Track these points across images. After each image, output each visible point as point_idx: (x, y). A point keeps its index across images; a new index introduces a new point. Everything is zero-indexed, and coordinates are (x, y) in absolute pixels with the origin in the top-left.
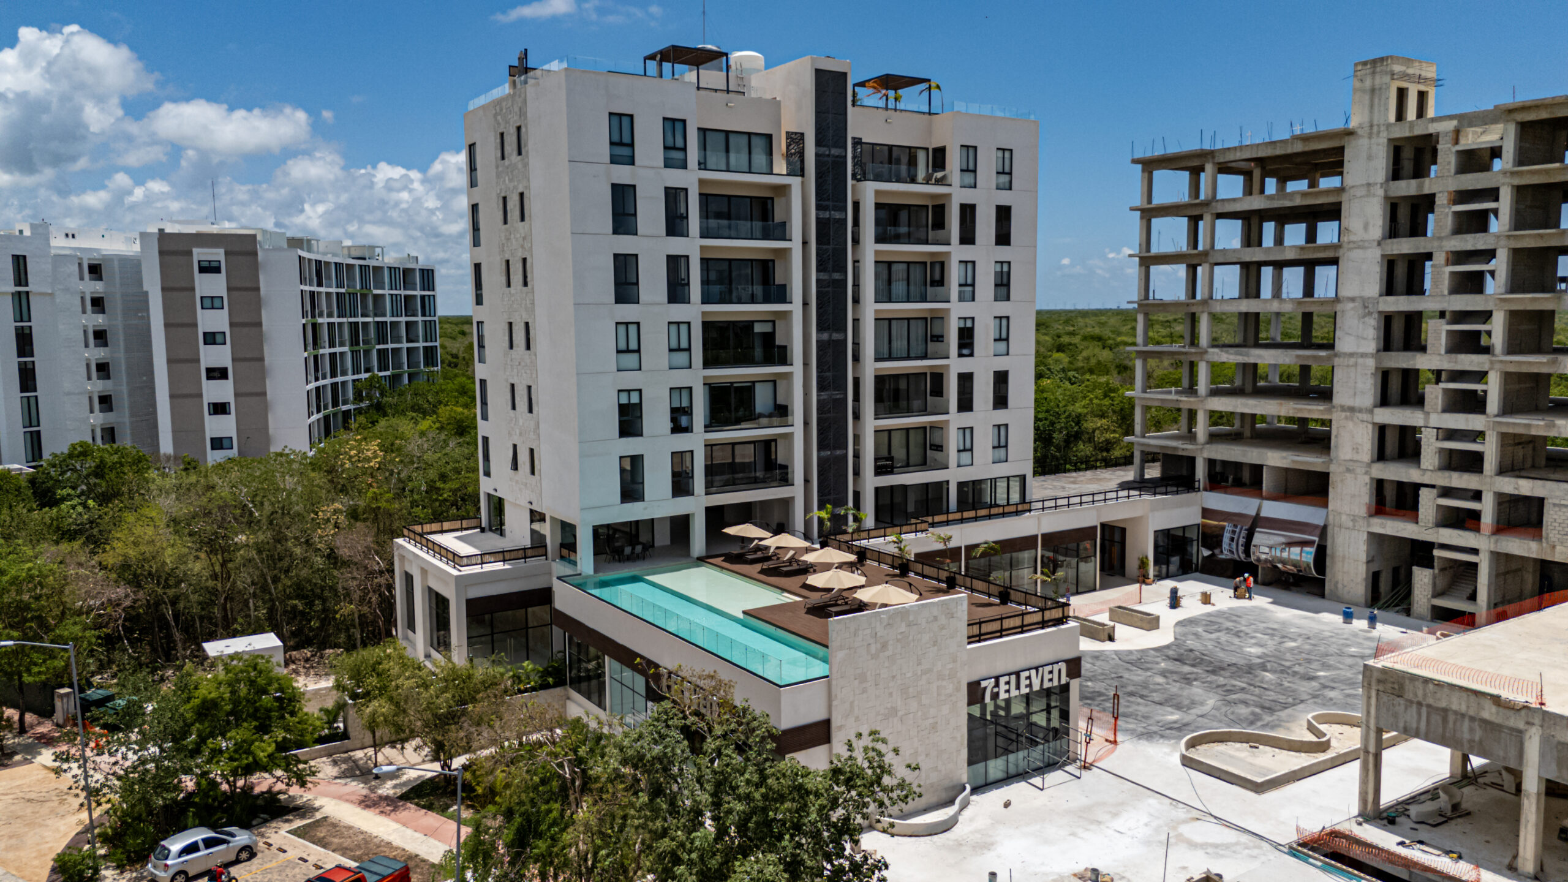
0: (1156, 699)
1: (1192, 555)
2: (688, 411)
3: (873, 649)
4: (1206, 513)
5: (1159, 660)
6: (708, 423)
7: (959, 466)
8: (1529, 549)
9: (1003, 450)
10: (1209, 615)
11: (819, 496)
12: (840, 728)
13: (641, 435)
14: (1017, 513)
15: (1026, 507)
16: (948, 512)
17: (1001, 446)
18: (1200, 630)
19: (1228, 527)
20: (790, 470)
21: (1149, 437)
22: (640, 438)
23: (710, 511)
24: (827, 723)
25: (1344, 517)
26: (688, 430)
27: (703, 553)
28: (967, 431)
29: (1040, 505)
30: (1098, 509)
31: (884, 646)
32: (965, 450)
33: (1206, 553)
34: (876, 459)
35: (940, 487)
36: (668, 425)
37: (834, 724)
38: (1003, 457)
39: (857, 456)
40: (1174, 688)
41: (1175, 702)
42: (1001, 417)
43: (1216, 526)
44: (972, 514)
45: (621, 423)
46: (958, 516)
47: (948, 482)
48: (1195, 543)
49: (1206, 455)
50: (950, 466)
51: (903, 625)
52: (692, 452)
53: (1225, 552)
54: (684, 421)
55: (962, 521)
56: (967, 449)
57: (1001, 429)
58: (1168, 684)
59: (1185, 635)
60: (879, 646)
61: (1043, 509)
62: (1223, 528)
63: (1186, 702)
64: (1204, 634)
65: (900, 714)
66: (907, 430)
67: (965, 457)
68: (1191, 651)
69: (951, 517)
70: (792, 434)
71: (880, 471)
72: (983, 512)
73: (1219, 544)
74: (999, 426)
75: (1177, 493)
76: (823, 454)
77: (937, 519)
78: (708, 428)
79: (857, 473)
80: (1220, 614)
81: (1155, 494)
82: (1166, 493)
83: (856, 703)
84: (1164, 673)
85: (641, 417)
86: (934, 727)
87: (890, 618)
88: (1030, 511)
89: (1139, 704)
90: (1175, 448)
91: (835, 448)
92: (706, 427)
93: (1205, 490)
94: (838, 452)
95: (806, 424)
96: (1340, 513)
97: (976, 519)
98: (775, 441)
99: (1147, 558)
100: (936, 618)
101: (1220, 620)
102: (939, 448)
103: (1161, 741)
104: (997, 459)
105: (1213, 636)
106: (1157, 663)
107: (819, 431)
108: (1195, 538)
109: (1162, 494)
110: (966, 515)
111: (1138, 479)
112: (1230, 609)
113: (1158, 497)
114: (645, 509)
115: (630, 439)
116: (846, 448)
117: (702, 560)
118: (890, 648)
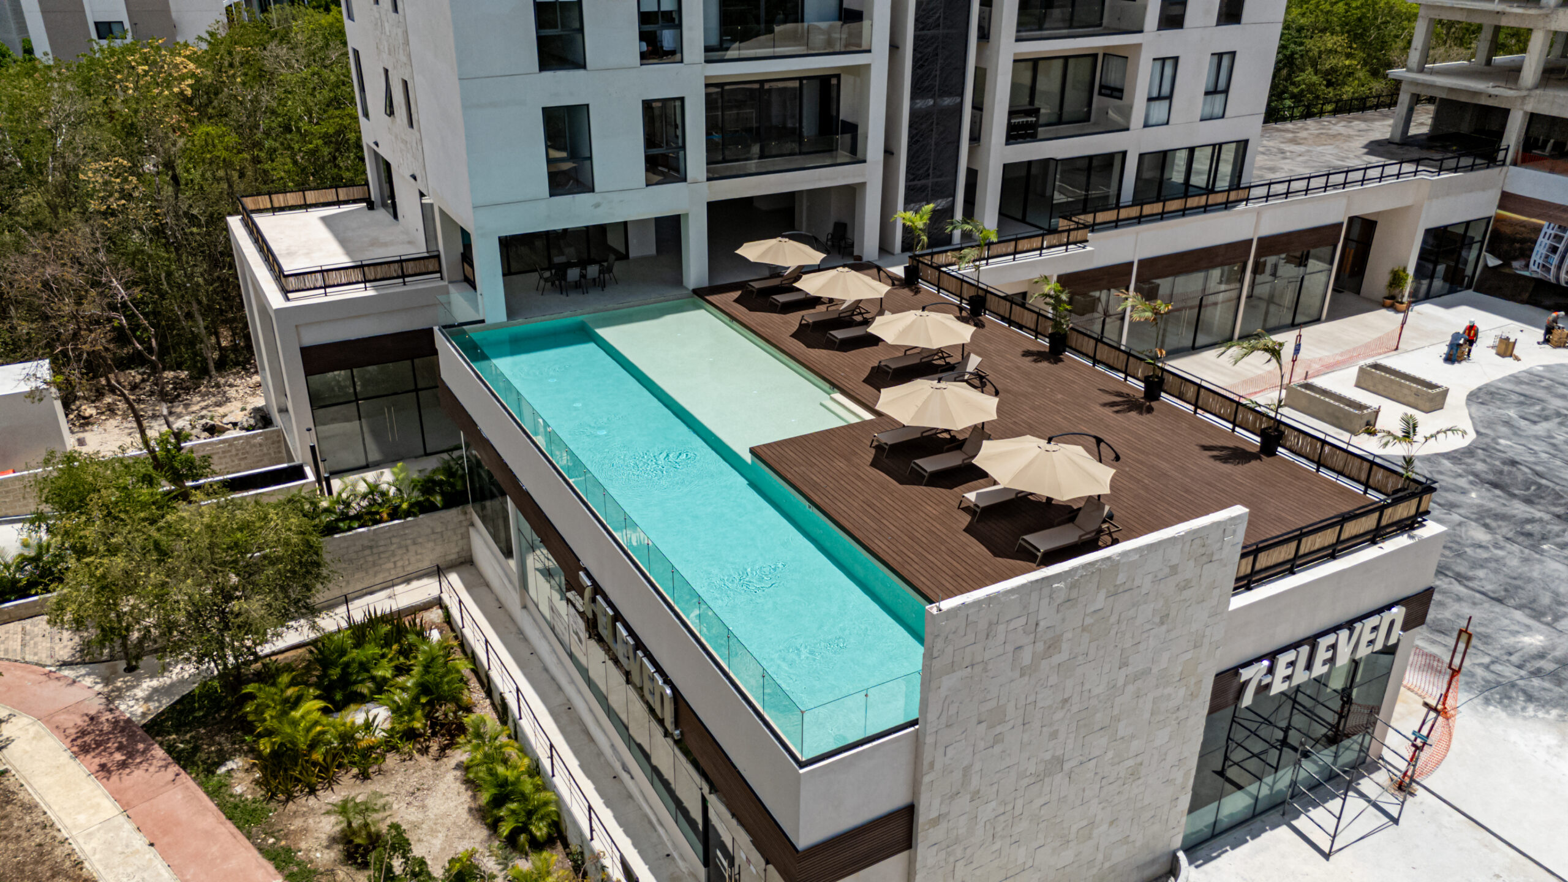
0: (1489, 587)
1: (1466, 262)
2: (673, 19)
3: (1026, 657)
4: (1507, 200)
5: (1462, 482)
6: (714, 41)
7: (1146, 126)
9: (1220, 98)
10: (1515, 379)
11: (908, 180)
12: (935, 822)
13: (583, 66)
14: (1227, 205)
15: (1242, 194)
16: (1118, 207)
17: (1218, 90)
18: (1512, 413)
19: (1548, 229)
20: (860, 131)
21: (1432, 72)
22: (581, 72)
23: (716, 209)
24: (909, 812)
26: (673, 55)
27: (705, 283)
28: (1169, 63)
29: (1263, 191)
30: (1348, 196)
31: (1053, 645)
32: (1159, 98)
33: (1493, 262)
34: (1012, 113)
35: (1110, 162)
36: (635, 46)
37: (923, 817)
38: (1218, 110)
39: (978, 107)
40: (1513, 557)
41: (1523, 596)
42: (1228, 37)
43: (1523, 224)
44: (1157, 208)
45: (542, 43)
46: (1134, 212)
47: (1124, 154)
48: (1476, 246)
49: (1530, 107)
50: (1132, 126)
51: (1102, 594)
52: (682, 99)
53: (1532, 267)
54: (667, 38)
55: (1140, 220)
56: (1163, 96)
57: (1224, 61)
58: (1496, 546)
59: (1490, 424)
60: (1040, 647)
61: (1268, 197)
62: (1538, 229)
63: (1546, 599)
64: (1523, 423)
65: (1067, 767)
66: (1066, 59)
67: (1159, 110)
68: (1514, 463)
69: (1124, 214)
70: (867, 67)
71: (1017, 133)
72: (1174, 205)
73: (1526, 254)
74: (1220, 56)
75: (1472, 168)
76: (920, 104)
77: (1101, 217)
78: (713, 52)
79: (975, 138)
80: (1533, 378)
81: (1441, 170)
82: (1456, 170)
83: (977, 766)
84: (1483, 517)
85: (581, 30)
86: (1134, 774)
87: (1073, 586)
88: (1247, 200)
89: (1459, 599)
90: (1476, 93)
91: (944, 93)
92: (707, 49)
93: (1515, 163)
94: (947, 101)
95: (894, 47)
97: (1162, 216)
98: (838, 76)
99: (1405, 270)
100: (1174, 570)
101: (1540, 394)
102: (1116, 92)
103: (1531, 709)
104: (1208, 112)
105: (1542, 428)
106: (1464, 492)
107: (915, 61)
108: (1478, 238)
109: (1450, 170)
110: (1148, 209)
111: (1397, 138)
112: (1548, 368)
113: (1445, 175)
114: (597, 206)
115: (561, 74)
116: (962, 94)
117: (702, 295)
118: (1065, 646)
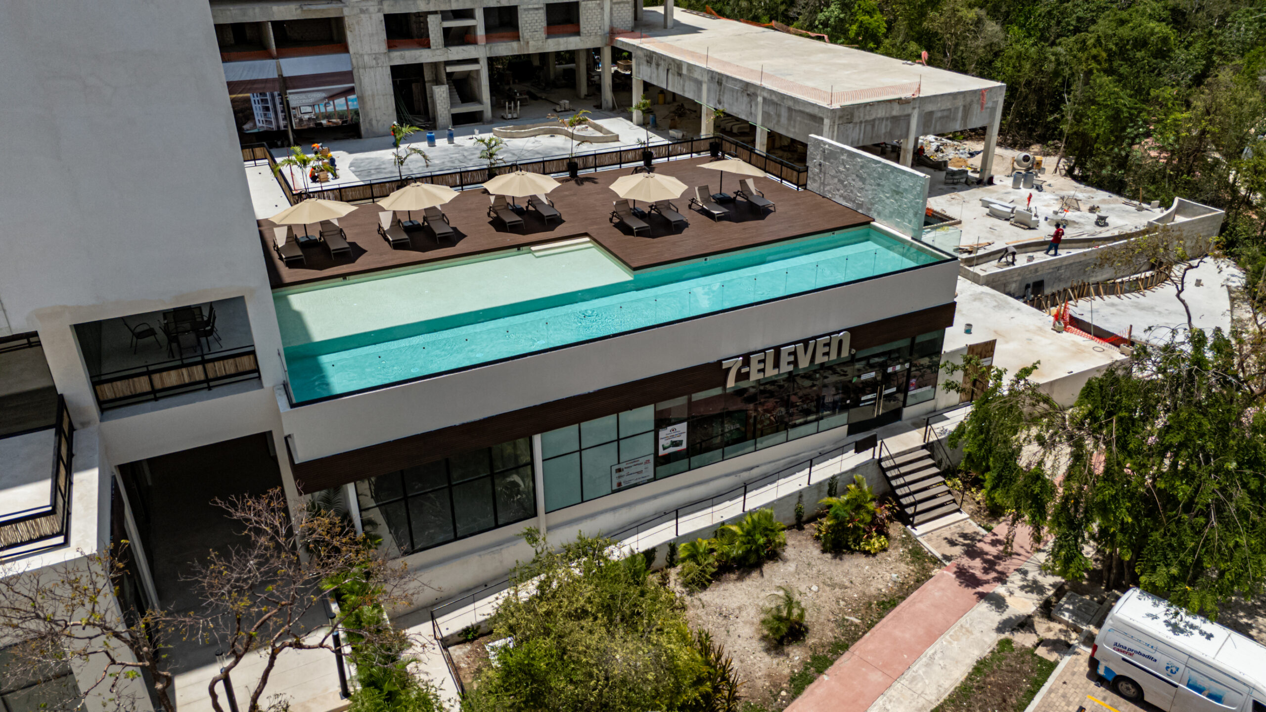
8: (513, 48)
19: (255, 97)
25: (366, 57)
53: (257, 125)
62: (250, 100)
96: (362, 55)
